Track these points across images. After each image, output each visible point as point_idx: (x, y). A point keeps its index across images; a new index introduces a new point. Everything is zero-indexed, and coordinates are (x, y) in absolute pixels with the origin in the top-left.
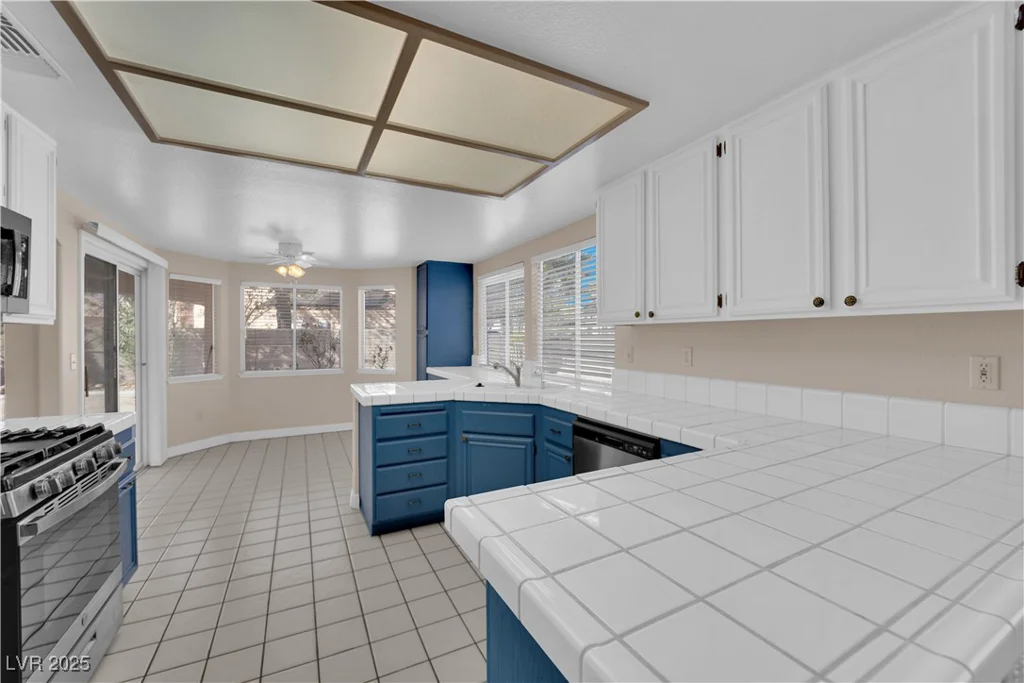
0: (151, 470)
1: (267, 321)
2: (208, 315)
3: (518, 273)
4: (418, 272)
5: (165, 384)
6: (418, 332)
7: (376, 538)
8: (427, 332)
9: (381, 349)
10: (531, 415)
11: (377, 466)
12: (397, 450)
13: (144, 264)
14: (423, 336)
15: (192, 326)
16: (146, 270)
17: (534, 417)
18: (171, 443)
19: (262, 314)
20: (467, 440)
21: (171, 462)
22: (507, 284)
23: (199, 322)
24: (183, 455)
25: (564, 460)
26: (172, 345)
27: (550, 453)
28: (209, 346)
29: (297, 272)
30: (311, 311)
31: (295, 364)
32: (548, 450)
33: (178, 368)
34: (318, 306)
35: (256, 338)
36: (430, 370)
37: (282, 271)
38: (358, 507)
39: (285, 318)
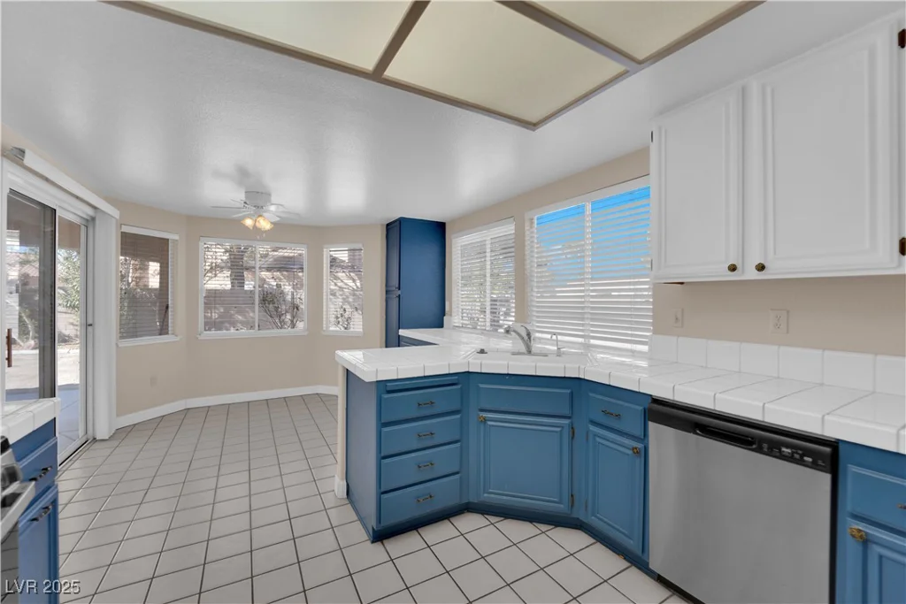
0: (97, 445)
1: (222, 282)
2: (164, 274)
3: (508, 229)
4: (388, 230)
5: (114, 347)
6: (387, 292)
7: (378, 546)
8: (399, 292)
9: (345, 310)
10: (569, 391)
11: (382, 457)
12: (405, 436)
13: (90, 212)
14: (394, 296)
15: (146, 286)
16: (93, 219)
17: (572, 393)
18: (121, 412)
19: (216, 275)
20: (485, 420)
21: (121, 434)
22: (488, 242)
23: (154, 282)
24: (135, 425)
25: (630, 452)
26: (126, 304)
27: (598, 439)
28: (165, 305)
29: (265, 225)
30: (262, 273)
31: (257, 325)
32: (595, 435)
33: (130, 329)
34: (269, 269)
35: (214, 297)
36: (402, 332)
37: (249, 222)
38: (345, 496)
39: (238, 279)
